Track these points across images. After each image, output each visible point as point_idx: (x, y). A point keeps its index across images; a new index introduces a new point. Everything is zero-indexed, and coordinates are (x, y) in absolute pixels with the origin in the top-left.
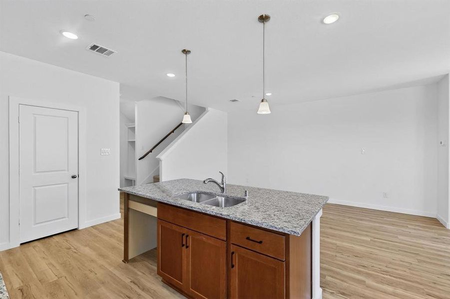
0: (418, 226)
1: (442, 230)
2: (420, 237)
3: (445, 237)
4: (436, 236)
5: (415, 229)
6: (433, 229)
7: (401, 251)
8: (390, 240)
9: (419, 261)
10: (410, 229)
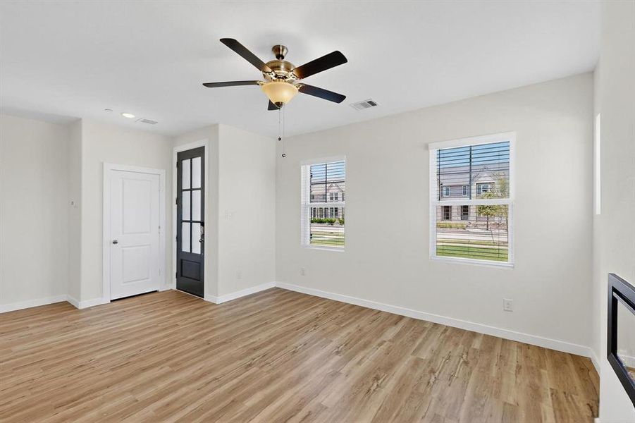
0: (42, 320)
1: (72, 313)
2: (48, 334)
3: (76, 321)
4: (67, 324)
5: (38, 326)
6: (63, 316)
7: (17, 369)
8: (7, 358)
9: (45, 369)
10: (33, 328)
